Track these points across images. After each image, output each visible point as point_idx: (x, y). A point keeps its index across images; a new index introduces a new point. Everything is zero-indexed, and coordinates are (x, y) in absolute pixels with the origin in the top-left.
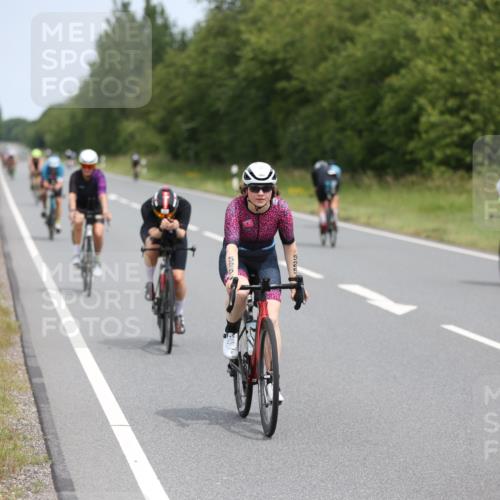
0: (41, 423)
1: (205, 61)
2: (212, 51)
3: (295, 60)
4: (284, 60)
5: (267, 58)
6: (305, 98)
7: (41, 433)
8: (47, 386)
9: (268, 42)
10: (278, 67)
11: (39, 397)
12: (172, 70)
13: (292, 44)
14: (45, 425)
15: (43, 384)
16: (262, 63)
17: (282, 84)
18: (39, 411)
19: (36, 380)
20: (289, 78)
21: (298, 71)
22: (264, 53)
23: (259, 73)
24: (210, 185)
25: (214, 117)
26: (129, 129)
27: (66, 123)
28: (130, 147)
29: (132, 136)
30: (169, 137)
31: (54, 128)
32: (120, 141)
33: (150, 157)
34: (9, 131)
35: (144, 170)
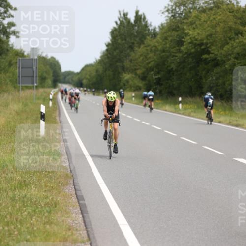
0: (84, 222)
1: (166, 43)
2: (170, 39)
3: (212, 44)
4: (207, 44)
5: (198, 42)
6: (216, 63)
7: (85, 228)
8: (87, 205)
9: (198, 34)
10: (203, 47)
11: (83, 210)
12: (148, 48)
13: (211, 35)
14: (86, 224)
15: (85, 204)
16: (195, 45)
17: (205, 56)
18: (83, 217)
19: (81, 202)
20: (208, 53)
21: (214, 49)
22: (196, 40)
23: (193, 50)
24: (167, 107)
25: (170, 72)
26: (126, 78)
27: (94, 74)
28: (126, 87)
29: (128, 81)
30: (147, 82)
31: (88, 76)
32: (121, 84)
33: (136, 92)
34: (65, 78)
35: (134, 99)
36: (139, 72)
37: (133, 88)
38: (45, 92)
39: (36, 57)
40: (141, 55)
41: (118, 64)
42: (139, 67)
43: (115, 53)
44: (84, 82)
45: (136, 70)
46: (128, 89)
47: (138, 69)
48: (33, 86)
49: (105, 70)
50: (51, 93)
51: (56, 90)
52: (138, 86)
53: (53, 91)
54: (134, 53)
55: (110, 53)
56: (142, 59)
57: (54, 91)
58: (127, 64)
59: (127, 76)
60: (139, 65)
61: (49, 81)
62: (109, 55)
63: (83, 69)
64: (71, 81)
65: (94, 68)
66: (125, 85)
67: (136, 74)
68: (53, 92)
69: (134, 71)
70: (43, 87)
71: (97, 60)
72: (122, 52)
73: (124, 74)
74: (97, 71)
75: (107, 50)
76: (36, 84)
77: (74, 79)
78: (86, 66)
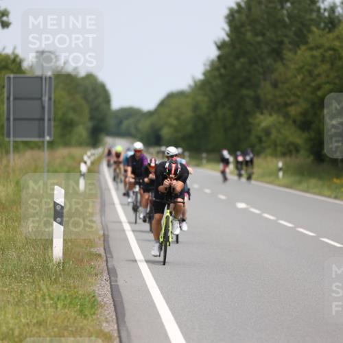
26: (264, 124)
27: (188, 114)
28: (264, 145)
29: (267, 132)
30: (313, 134)
31: (173, 121)
32: (253, 139)
33: (288, 159)
34: (120, 123)
35: (281, 174)
36: (293, 111)
37: (279, 149)
38: (72, 157)
39: (49, 74)
40: (300, 70)
41: (244, 92)
42: (293, 99)
43: (238, 65)
44: (166, 132)
45: (286, 105)
46: (269, 151)
47: (291, 104)
48: (43, 142)
49: (214, 106)
50: (85, 158)
51: (99, 151)
52: (292, 144)
53: (89, 153)
54: (284, 64)
55: (225, 67)
56: (303, 80)
57: (92, 155)
58: (266, 90)
59: (265, 120)
60: (295, 95)
61: (82, 131)
62: (223, 71)
63: (162, 104)
64: (133, 131)
65: (189, 100)
66: (260, 141)
67: (287, 116)
68: (89, 155)
69: (282, 108)
70: (67, 144)
71: (195, 82)
72: (256, 63)
73: (258, 115)
74: (196, 108)
75: (219, 58)
76: (48, 138)
77: (140, 126)
78: (171, 96)
